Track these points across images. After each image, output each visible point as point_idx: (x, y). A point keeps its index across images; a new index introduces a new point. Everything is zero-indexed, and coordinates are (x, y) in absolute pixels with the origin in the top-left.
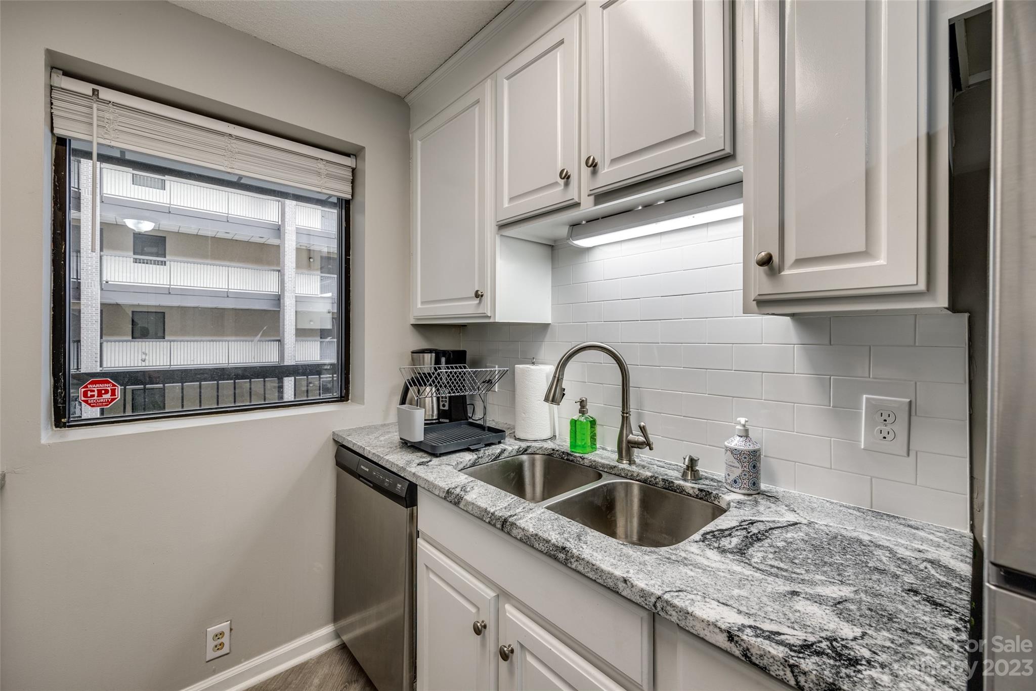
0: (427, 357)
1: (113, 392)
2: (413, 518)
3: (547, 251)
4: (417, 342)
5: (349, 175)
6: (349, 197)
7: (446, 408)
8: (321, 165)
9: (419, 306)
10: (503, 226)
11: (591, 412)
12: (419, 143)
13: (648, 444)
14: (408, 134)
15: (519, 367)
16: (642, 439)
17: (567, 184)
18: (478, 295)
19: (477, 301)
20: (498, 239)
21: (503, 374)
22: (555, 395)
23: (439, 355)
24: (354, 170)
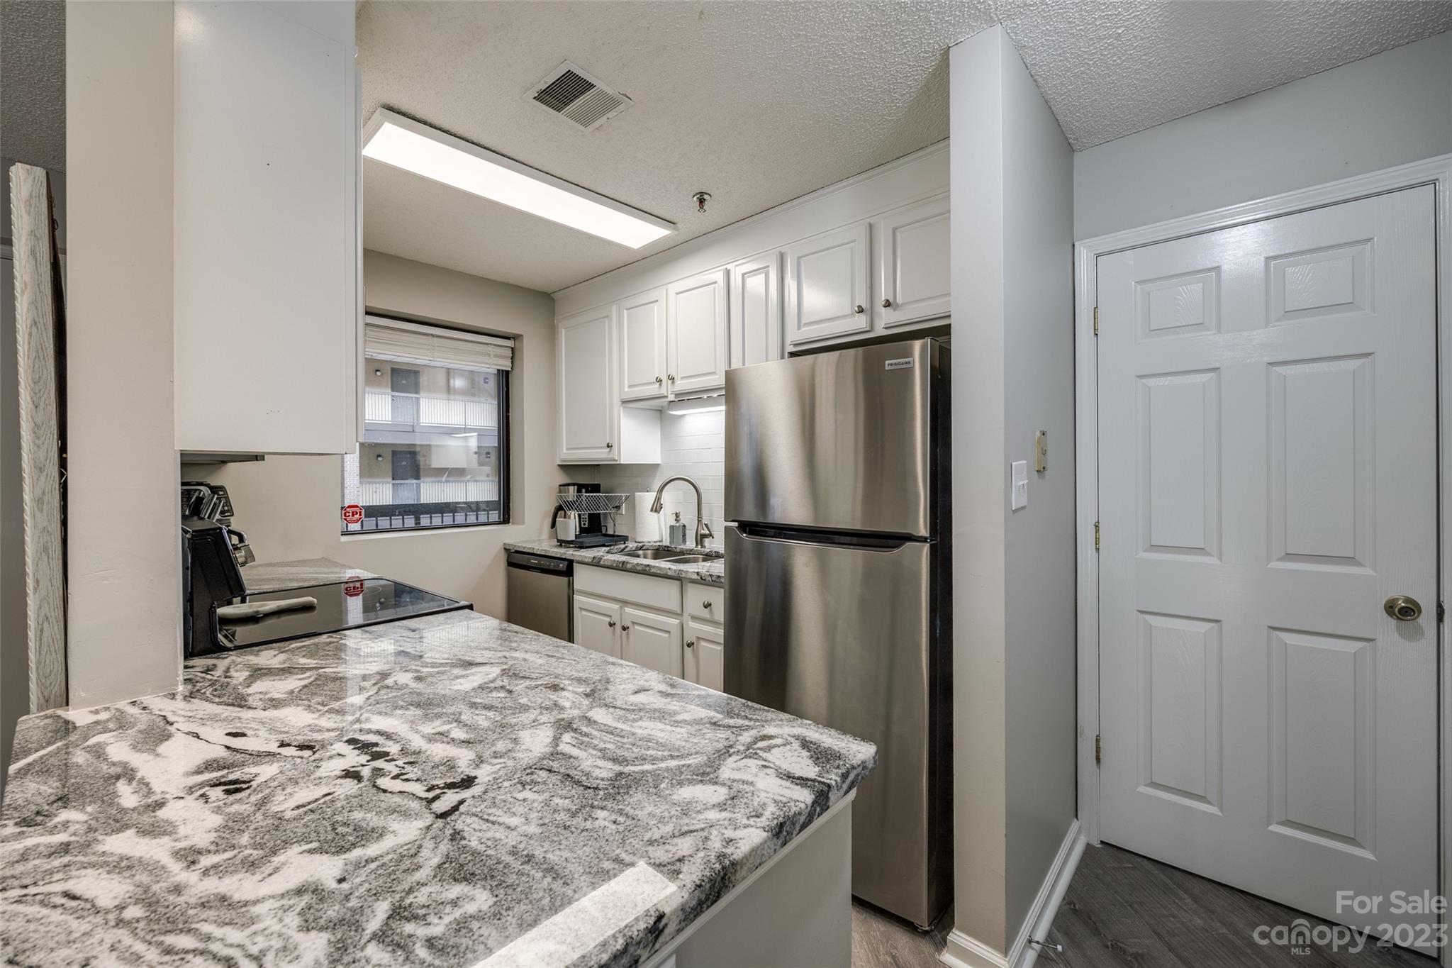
0: (571, 488)
1: (360, 512)
2: (570, 585)
3: (658, 414)
4: (562, 478)
5: (509, 353)
6: (510, 369)
7: (587, 526)
8: (491, 348)
9: (565, 451)
10: (624, 402)
11: (683, 521)
12: (563, 330)
13: (711, 535)
14: (553, 321)
15: (637, 494)
16: (708, 532)
17: (660, 385)
18: (608, 446)
19: (608, 450)
20: (622, 409)
21: (627, 498)
22: (657, 508)
23: (580, 487)
24: (513, 349)
